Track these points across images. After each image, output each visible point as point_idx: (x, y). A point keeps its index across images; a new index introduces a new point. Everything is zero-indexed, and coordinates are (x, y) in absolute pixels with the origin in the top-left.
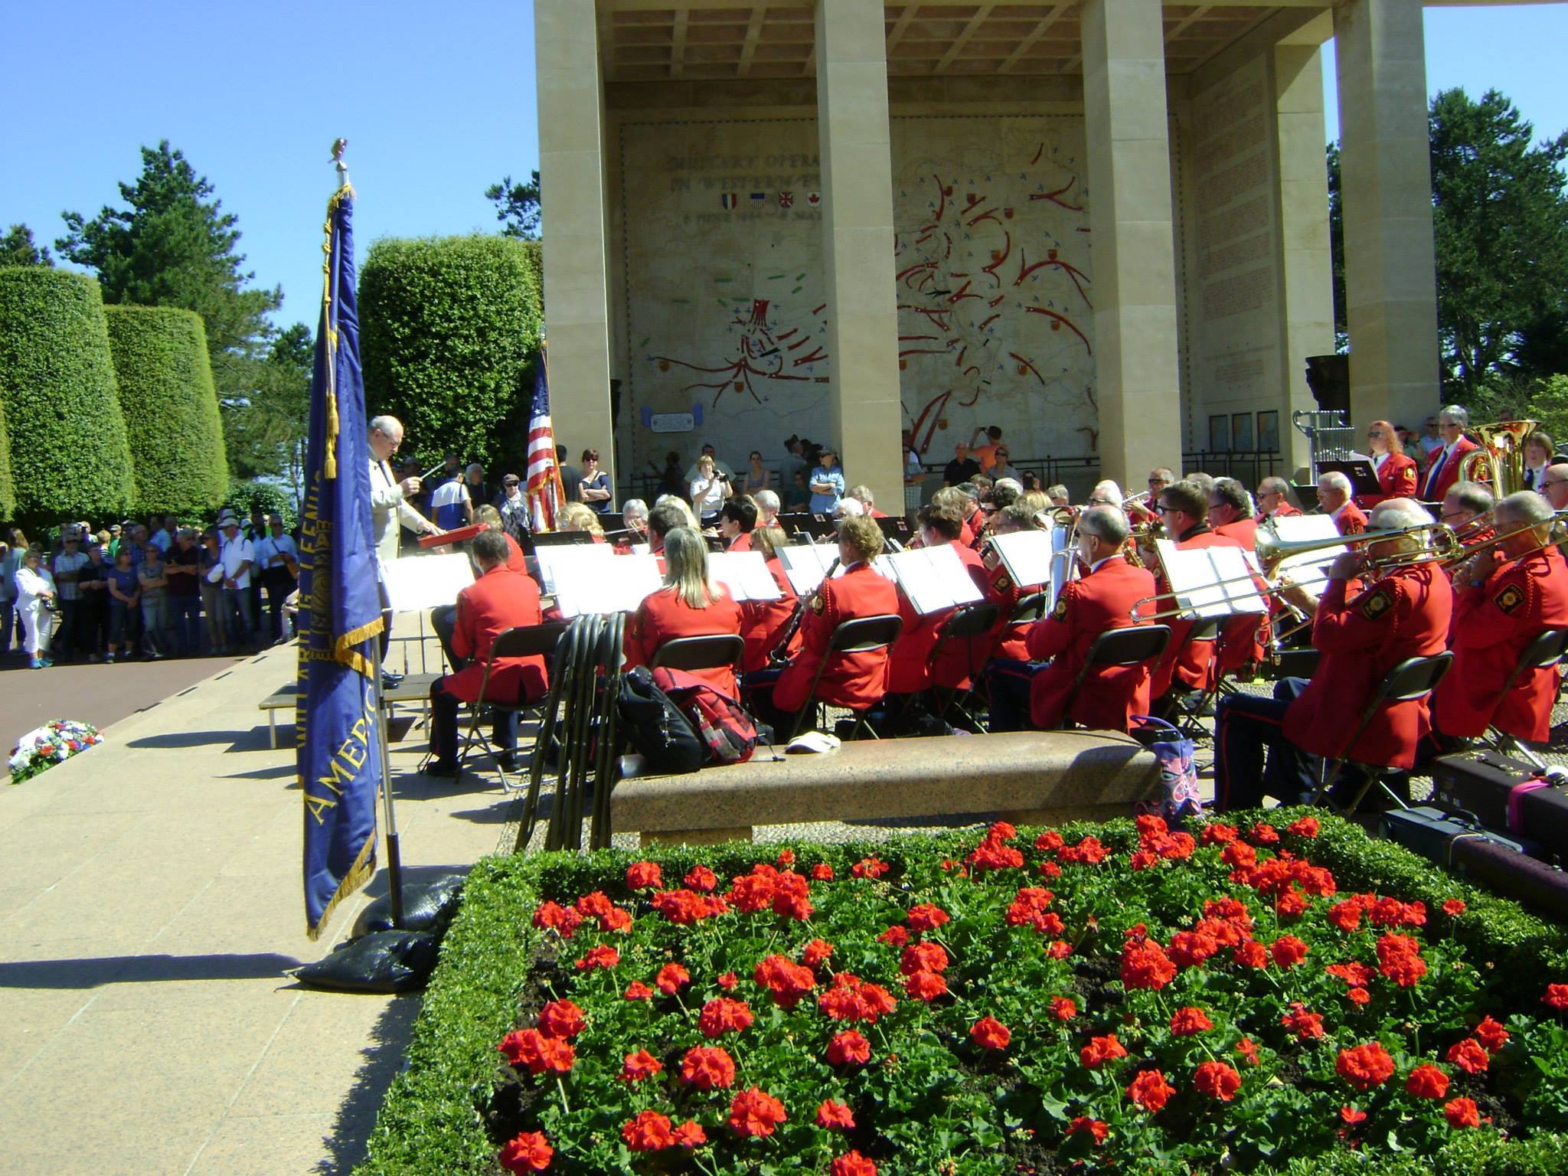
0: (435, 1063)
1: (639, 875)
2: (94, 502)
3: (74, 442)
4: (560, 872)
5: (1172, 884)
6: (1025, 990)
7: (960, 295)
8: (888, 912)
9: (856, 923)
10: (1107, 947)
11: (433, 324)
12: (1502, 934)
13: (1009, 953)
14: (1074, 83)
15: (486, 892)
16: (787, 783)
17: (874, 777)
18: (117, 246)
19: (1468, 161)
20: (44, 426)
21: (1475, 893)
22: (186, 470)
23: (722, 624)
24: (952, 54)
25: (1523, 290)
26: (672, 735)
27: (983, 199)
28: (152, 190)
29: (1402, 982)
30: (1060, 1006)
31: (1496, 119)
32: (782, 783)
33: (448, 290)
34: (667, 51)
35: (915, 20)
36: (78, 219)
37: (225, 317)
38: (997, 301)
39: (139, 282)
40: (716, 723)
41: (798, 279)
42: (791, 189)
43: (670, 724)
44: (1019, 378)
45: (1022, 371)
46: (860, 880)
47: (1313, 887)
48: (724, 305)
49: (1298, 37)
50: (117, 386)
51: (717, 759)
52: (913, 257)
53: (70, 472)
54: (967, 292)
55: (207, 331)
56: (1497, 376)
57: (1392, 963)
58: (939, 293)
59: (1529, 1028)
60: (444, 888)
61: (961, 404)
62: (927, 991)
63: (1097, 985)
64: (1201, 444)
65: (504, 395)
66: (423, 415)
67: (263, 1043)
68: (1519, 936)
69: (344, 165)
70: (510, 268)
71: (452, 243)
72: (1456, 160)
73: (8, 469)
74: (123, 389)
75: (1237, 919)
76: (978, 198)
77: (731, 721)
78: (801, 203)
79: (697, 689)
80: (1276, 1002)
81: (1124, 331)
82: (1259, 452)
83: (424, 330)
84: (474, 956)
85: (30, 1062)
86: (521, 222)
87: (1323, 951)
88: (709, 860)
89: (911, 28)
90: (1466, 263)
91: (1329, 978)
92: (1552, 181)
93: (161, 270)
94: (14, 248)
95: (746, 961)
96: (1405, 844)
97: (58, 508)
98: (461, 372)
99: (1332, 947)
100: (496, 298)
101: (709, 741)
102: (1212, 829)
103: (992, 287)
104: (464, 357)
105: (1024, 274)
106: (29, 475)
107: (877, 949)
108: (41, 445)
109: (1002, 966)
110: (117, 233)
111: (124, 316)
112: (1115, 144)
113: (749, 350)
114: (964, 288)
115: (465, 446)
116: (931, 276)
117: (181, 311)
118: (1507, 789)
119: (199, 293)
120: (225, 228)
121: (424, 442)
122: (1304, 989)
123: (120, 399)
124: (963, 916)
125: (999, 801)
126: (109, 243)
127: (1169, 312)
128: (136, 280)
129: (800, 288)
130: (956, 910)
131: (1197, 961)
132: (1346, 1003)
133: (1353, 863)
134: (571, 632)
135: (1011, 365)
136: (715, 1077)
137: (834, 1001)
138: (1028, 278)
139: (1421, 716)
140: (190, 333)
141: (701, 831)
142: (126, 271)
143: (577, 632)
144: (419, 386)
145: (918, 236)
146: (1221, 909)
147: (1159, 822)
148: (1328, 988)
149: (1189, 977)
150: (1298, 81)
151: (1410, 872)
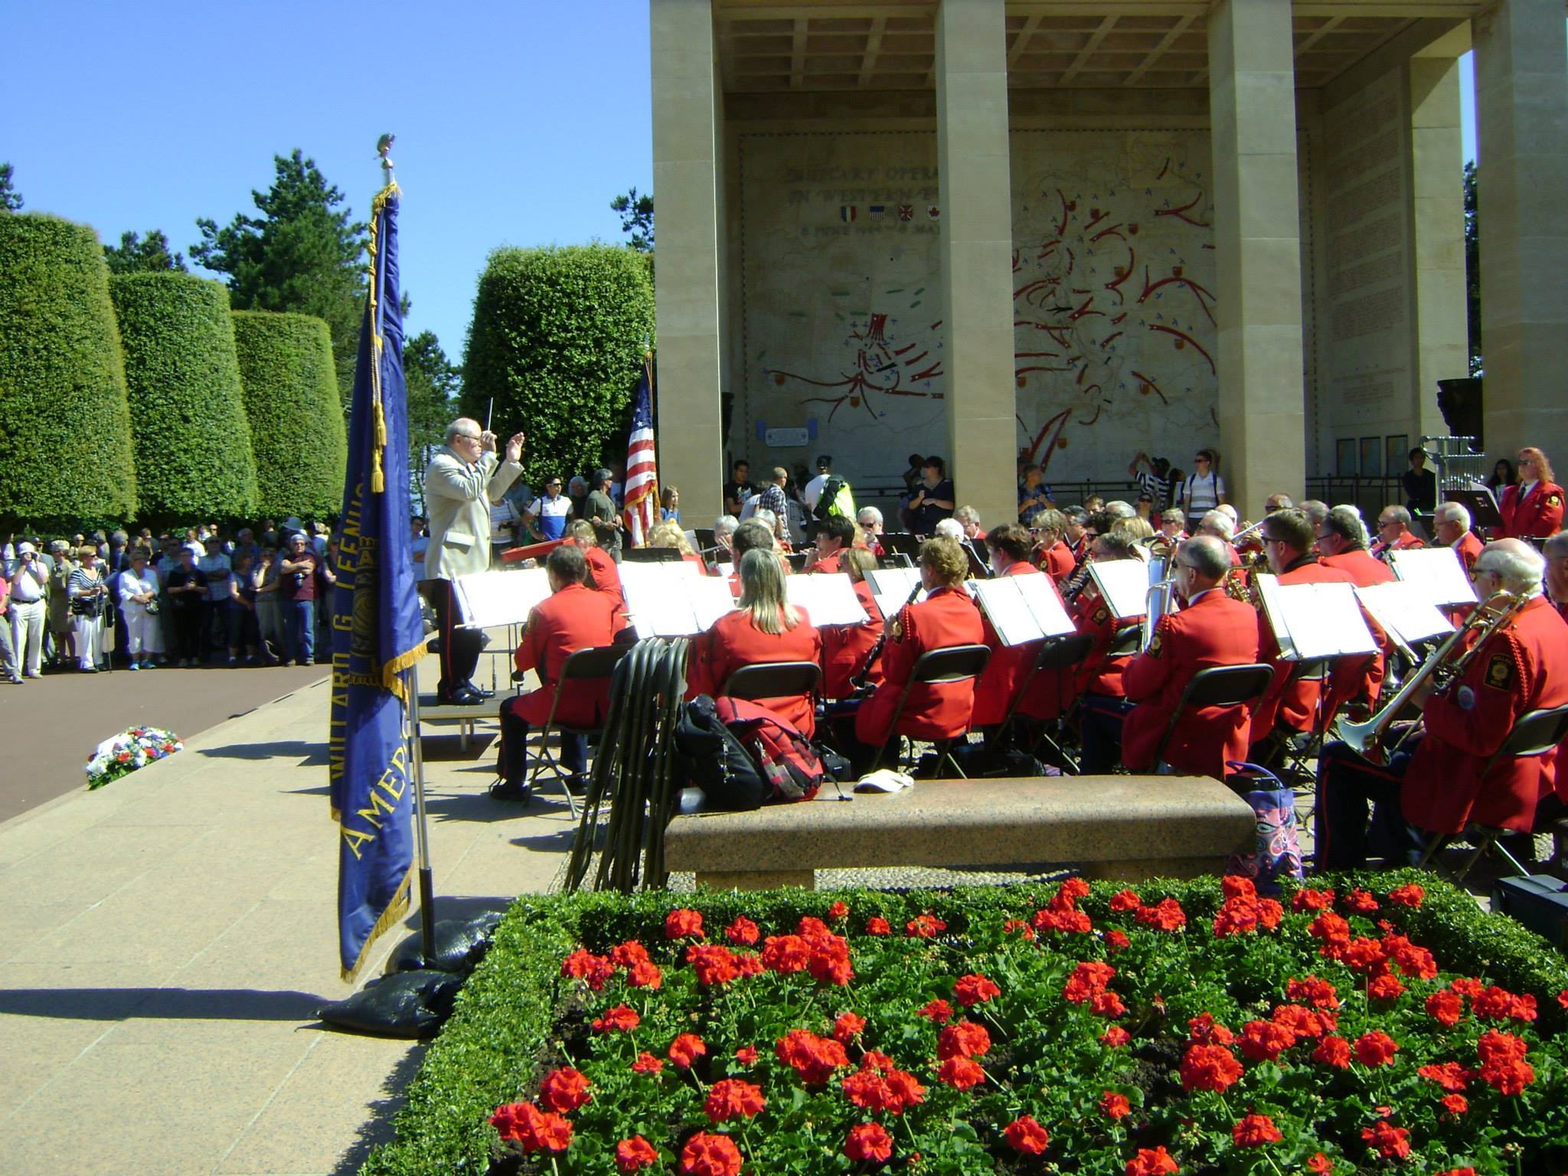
0: (421, 1135)
1: (678, 924)
2: (217, 504)
3: (199, 445)
4: (602, 913)
5: (1256, 956)
6: (1076, 1081)
7: (1082, 312)
8: (937, 980)
9: (902, 990)
10: (1175, 1029)
11: (550, 334)
13: (1064, 1034)
14: (1201, 96)
15: (516, 936)
16: (852, 825)
17: (945, 822)
18: (249, 253)
20: (169, 428)
22: (309, 475)
23: (796, 650)
24: (1078, 67)
26: (731, 770)
27: (1107, 214)
28: (284, 198)
29: (1505, 1090)
30: (1111, 1103)
32: (846, 825)
33: (566, 300)
34: (787, 62)
35: (1038, 31)
36: (212, 226)
37: (352, 324)
38: (1119, 319)
39: (269, 289)
40: (779, 759)
41: (917, 293)
42: (911, 202)
43: (730, 758)
44: (1141, 397)
45: (1144, 391)
46: (913, 940)
47: (1411, 969)
48: (842, 319)
49: (1435, 49)
50: (242, 390)
51: (778, 796)
52: (1032, 273)
53: (193, 474)
54: (1090, 308)
55: (334, 337)
57: (1494, 1068)
58: (1060, 309)
60: (481, 926)
61: (1081, 422)
62: (962, 1080)
63: (1162, 1072)
64: (1327, 468)
65: (620, 406)
66: (539, 425)
67: (271, 1089)
69: (390, 163)
70: (629, 278)
71: (571, 254)
73: (132, 470)
74: (249, 393)
75: (1323, 1002)
76: (1102, 213)
77: (795, 757)
78: (921, 217)
79: (759, 722)
80: (1360, 1104)
81: (1248, 352)
82: (1387, 477)
83: (541, 340)
84: (489, 1009)
85: (30, 1097)
86: (645, 234)
87: (1418, 1044)
88: (760, 907)
89: (1035, 39)
91: (1421, 1079)
93: (291, 277)
94: (149, 254)
95: (774, 1031)
96: (1519, 918)
97: (182, 510)
98: (577, 382)
99: (1428, 1042)
100: (613, 308)
101: (771, 777)
102: (1304, 895)
103: (1114, 304)
104: (581, 367)
105: (1148, 291)
106: (154, 477)
107: (919, 1023)
108: (166, 447)
109: (1055, 1048)
110: (249, 240)
111: (251, 322)
112: (1240, 159)
113: (866, 364)
114: (1087, 304)
115: (580, 457)
116: (1053, 292)
117: (307, 318)
119: (327, 300)
120: (354, 235)
121: (538, 451)
122: (1393, 1091)
123: (246, 403)
124: (1019, 987)
125: (1079, 851)
126: (241, 249)
127: (1295, 331)
128: (266, 285)
129: (918, 303)
130: (1013, 977)
131: (1272, 1055)
132: (1440, 1108)
133: (1458, 938)
134: (629, 658)
135: (1133, 384)
136: (717, 1169)
137: (859, 1085)
138: (1153, 295)
139: (1543, 777)
140: (316, 339)
141: (760, 873)
142: (257, 277)
143: (634, 658)
144: (536, 396)
145: (1039, 251)
146: (1306, 989)
147: (1247, 885)
148: (1420, 1092)
149: (1261, 1072)
150: (1436, 94)
151: (1523, 952)
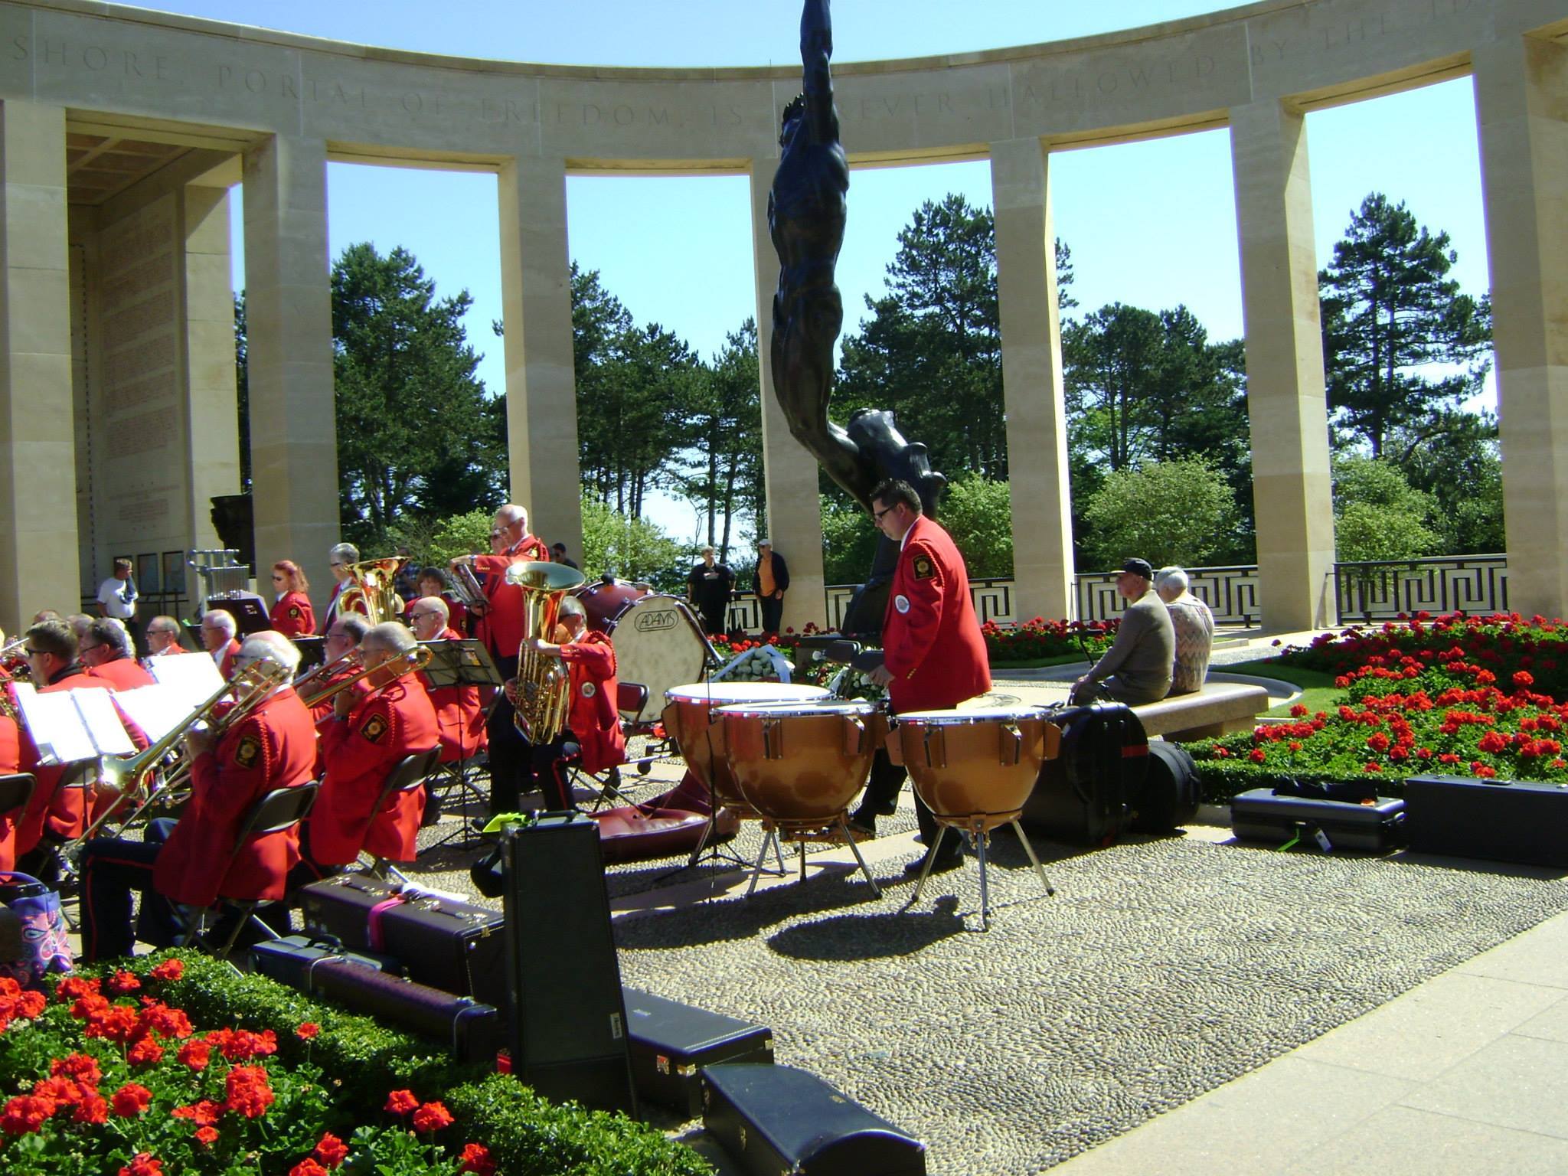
12: (355, 1051)
19: (377, 312)
21: (332, 1014)
25: (427, 436)
29: (250, 1114)
31: (402, 275)
47: (168, 1030)
49: (208, 179)
56: (405, 518)
57: (239, 1096)
59: (374, 1138)
68: (370, 1051)
72: (365, 310)
75: (86, 1075)
80: (124, 1156)
81: (18, 468)
82: (165, 593)
87: (175, 1095)
90: (374, 409)
91: (177, 1121)
92: (453, 336)
96: (270, 975)
99: (183, 1089)
102: (67, 983)
112: (11, 272)
118: (368, 909)
122: (152, 1137)
127: (67, 449)
131: (34, 1127)
132: (196, 1144)
133: (217, 1001)
139: (289, 847)
146: (69, 1066)
147: (11, 984)
148: (178, 1134)
149: (24, 1145)
150: (208, 223)
151: (273, 1002)
